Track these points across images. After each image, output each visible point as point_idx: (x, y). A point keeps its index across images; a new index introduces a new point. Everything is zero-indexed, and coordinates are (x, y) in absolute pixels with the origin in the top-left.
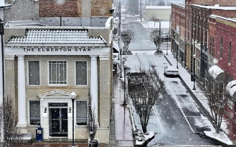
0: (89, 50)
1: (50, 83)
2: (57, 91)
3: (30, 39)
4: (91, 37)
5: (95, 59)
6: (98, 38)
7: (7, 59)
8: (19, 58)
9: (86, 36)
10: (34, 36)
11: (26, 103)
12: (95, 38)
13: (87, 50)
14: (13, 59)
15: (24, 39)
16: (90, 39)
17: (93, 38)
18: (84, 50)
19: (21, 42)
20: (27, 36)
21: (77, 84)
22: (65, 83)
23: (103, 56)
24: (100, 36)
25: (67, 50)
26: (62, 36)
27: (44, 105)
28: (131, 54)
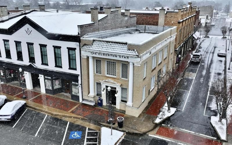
0: (128, 57)
1: (107, 74)
2: (110, 80)
3: (94, 47)
4: (129, 49)
5: (132, 64)
6: (133, 51)
7: (83, 57)
8: (90, 58)
9: (126, 49)
10: (96, 45)
11: (94, 83)
12: (132, 51)
13: (126, 58)
14: (86, 58)
15: (91, 47)
16: (128, 51)
17: (130, 50)
18: (125, 57)
19: (88, 48)
20: (92, 44)
21: (122, 77)
22: (115, 75)
23: (136, 63)
24: (135, 50)
25: (115, 56)
26: (112, 47)
27: (103, 86)
28: (209, 38)
